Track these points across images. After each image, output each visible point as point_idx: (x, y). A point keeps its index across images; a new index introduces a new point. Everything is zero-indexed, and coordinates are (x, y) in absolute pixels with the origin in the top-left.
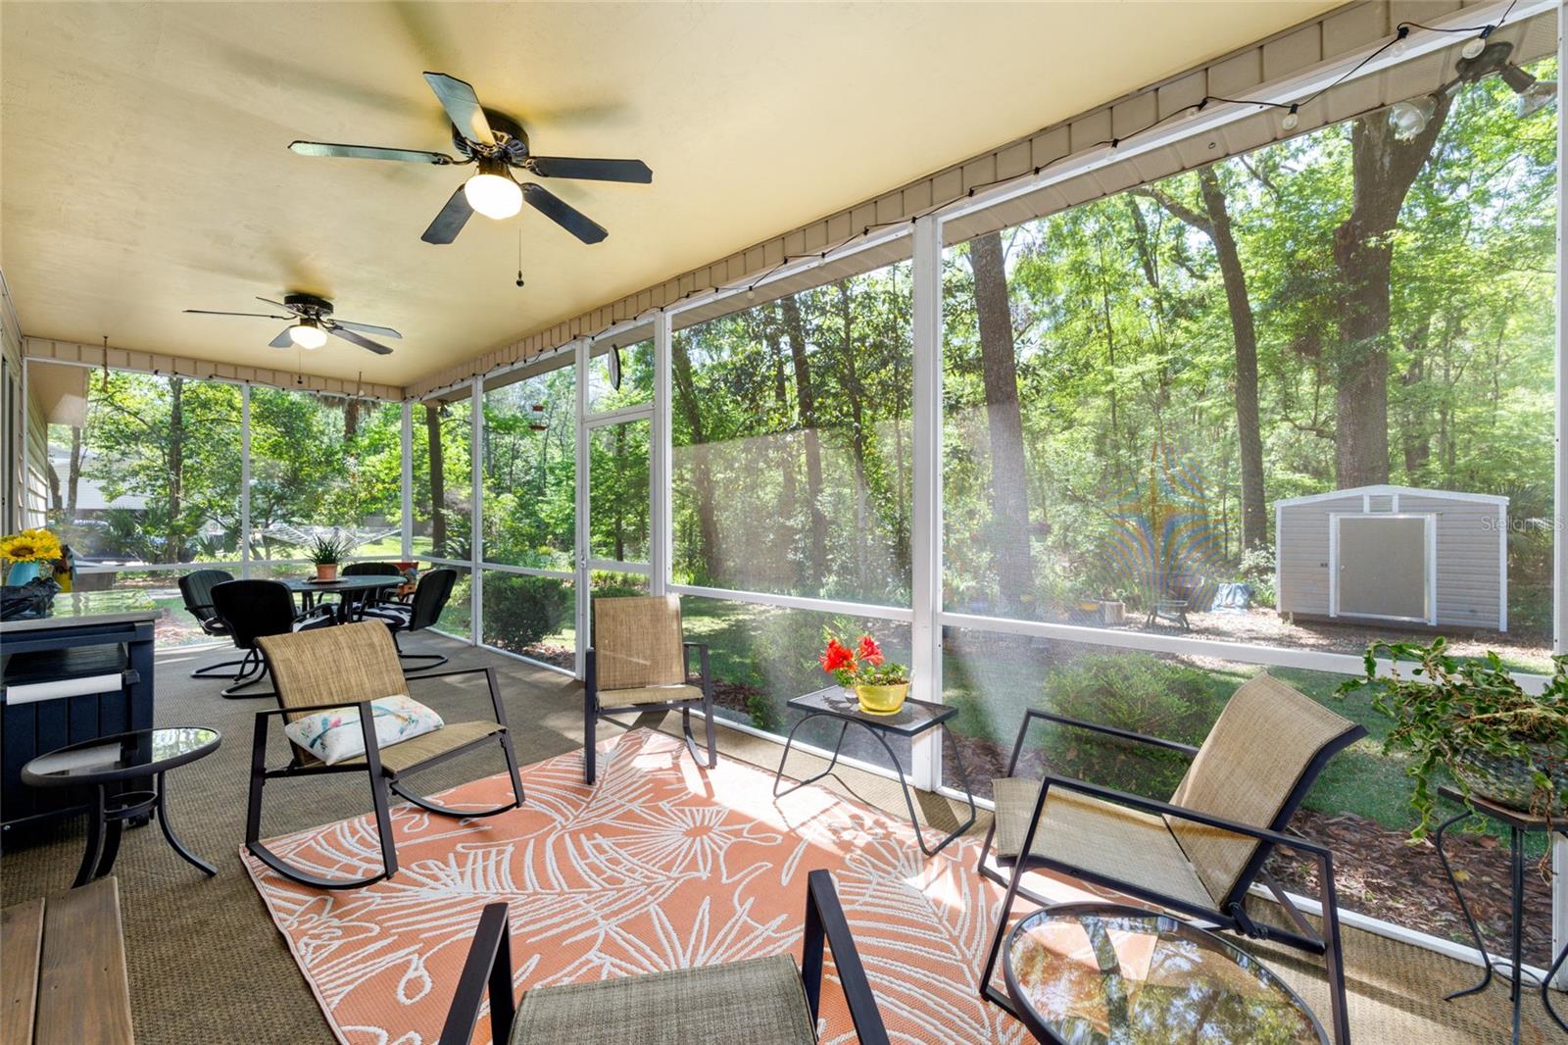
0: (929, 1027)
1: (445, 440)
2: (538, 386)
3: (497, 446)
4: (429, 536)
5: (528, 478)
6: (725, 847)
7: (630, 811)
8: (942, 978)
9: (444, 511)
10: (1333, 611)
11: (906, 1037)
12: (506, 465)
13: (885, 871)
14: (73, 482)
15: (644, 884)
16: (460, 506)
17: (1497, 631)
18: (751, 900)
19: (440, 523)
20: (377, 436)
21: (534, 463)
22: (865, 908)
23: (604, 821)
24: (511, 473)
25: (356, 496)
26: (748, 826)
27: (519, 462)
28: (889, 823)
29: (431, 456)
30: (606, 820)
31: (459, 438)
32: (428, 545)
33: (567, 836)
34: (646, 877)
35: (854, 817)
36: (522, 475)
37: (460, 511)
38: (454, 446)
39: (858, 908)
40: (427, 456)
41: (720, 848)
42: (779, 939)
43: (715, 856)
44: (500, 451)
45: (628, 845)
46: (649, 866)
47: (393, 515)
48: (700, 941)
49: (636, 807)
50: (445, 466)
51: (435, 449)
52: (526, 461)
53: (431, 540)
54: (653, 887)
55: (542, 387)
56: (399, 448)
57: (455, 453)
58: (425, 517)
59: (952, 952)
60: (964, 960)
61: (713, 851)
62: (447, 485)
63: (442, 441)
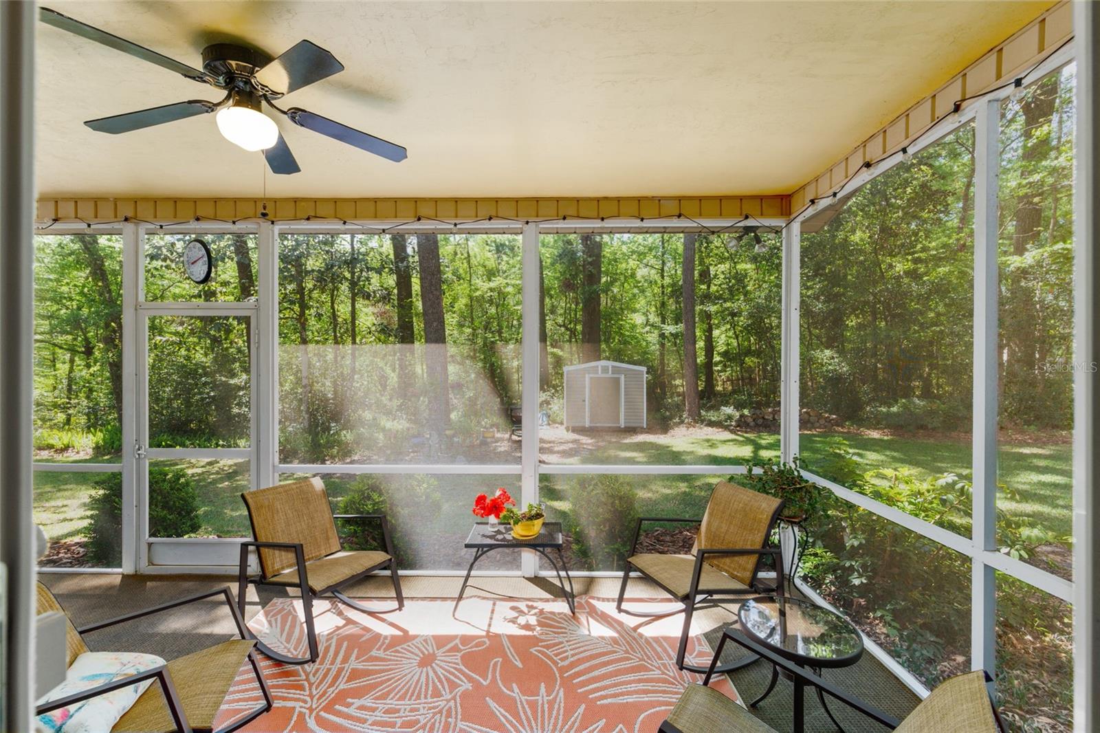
0: (661, 699)
6: (459, 661)
7: (354, 671)
8: (642, 673)
10: (587, 425)
11: (658, 709)
13: (562, 633)
15: (435, 714)
17: (642, 428)
18: (514, 685)
22: (575, 658)
23: (342, 687)
26: (457, 641)
28: (535, 604)
30: (342, 685)
33: (322, 713)
34: (430, 709)
35: (513, 608)
39: (572, 659)
41: (457, 664)
42: (555, 698)
43: (460, 671)
45: (388, 694)
46: (423, 700)
48: (516, 726)
49: (353, 664)
54: (444, 711)
59: (632, 659)
60: (641, 660)
61: (455, 669)
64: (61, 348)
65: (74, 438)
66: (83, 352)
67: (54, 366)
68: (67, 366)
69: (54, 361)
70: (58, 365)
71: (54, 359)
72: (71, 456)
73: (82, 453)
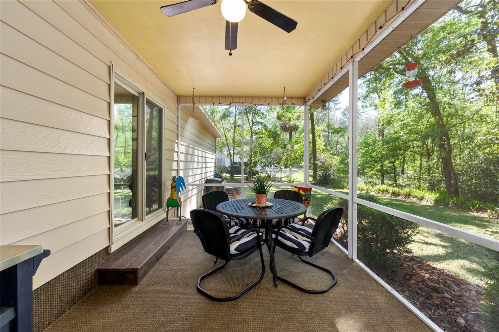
1: (317, 138)
2: (345, 119)
3: (331, 141)
4: (312, 170)
5: (342, 151)
9: (317, 162)
12: (334, 147)
14: (233, 155)
16: (321, 160)
19: (315, 166)
20: (297, 139)
21: (344, 145)
24: (336, 149)
25: (291, 157)
27: (339, 146)
29: (313, 144)
31: (321, 137)
32: (311, 173)
36: (340, 150)
37: (321, 162)
38: (320, 140)
40: (311, 144)
44: (333, 142)
47: (301, 163)
50: (317, 147)
51: (314, 142)
52: (341, 145)
53: (313, 171)
55: (346, 120)
56: (303, 142)
57: (320, 143)
58: (311, 164)
62: (317, 154)
63: (316, 139)
64: (417, 154)
65: (426, 194)
66: (426, 155)
67: (414, 162)
68: (420, 162)
69: (414, 160)
70: (416, 162)
71: (414, 159)
72: (424, 203)
73: (429, 202)
